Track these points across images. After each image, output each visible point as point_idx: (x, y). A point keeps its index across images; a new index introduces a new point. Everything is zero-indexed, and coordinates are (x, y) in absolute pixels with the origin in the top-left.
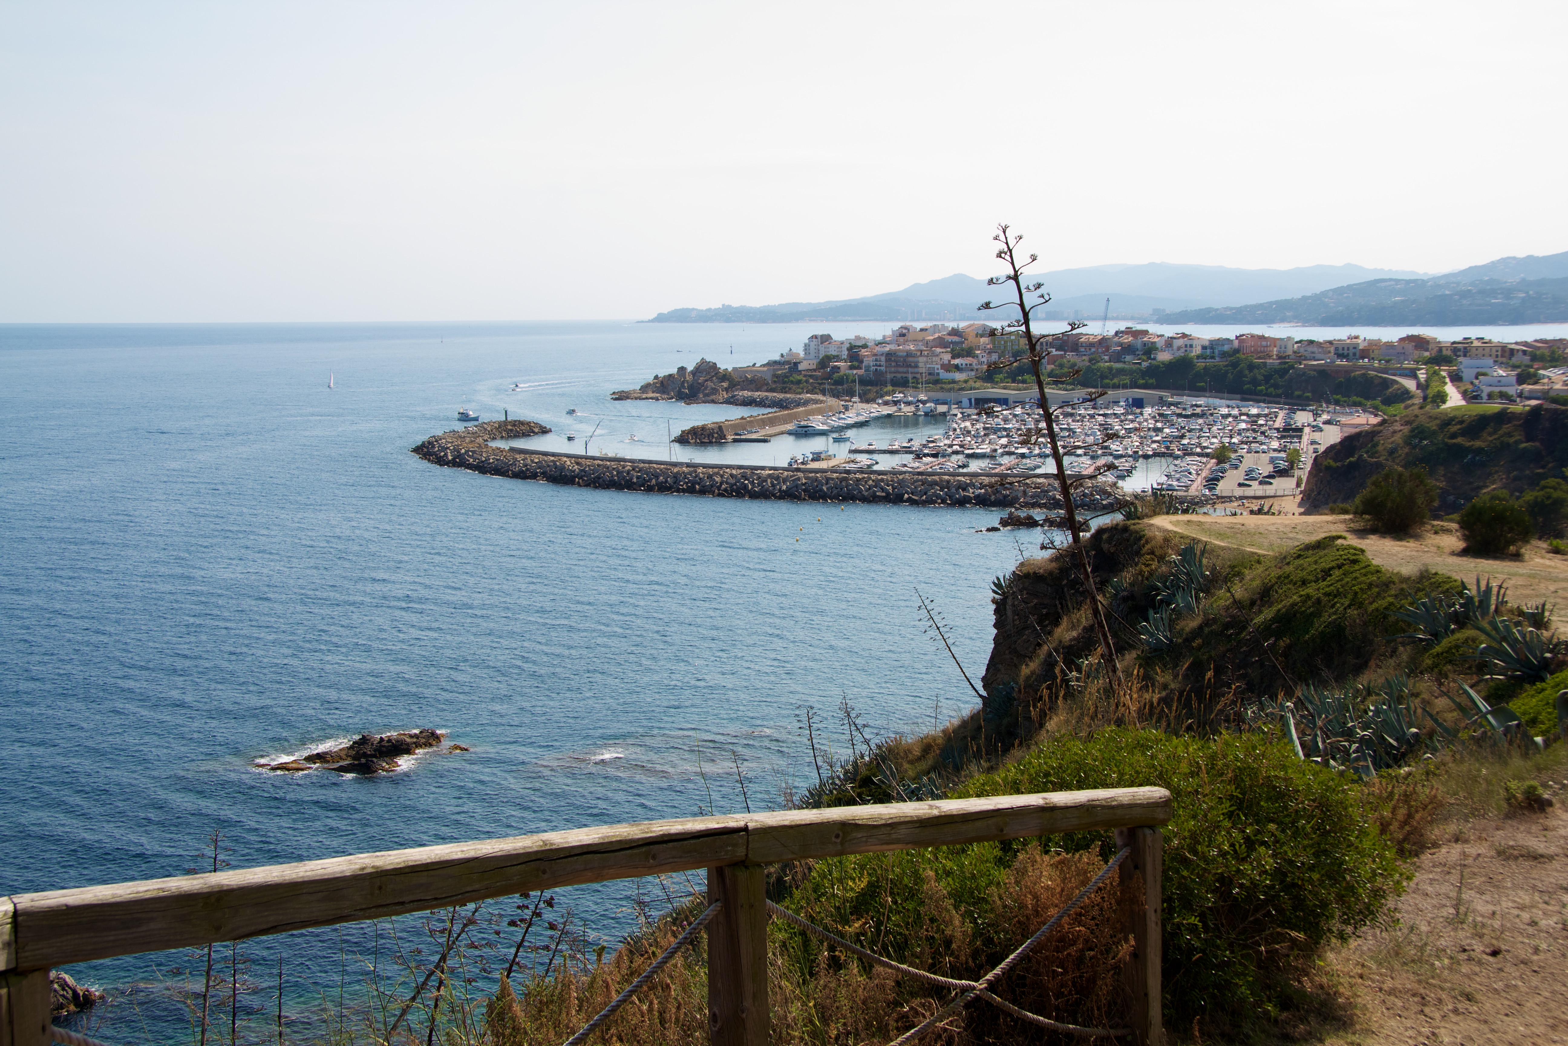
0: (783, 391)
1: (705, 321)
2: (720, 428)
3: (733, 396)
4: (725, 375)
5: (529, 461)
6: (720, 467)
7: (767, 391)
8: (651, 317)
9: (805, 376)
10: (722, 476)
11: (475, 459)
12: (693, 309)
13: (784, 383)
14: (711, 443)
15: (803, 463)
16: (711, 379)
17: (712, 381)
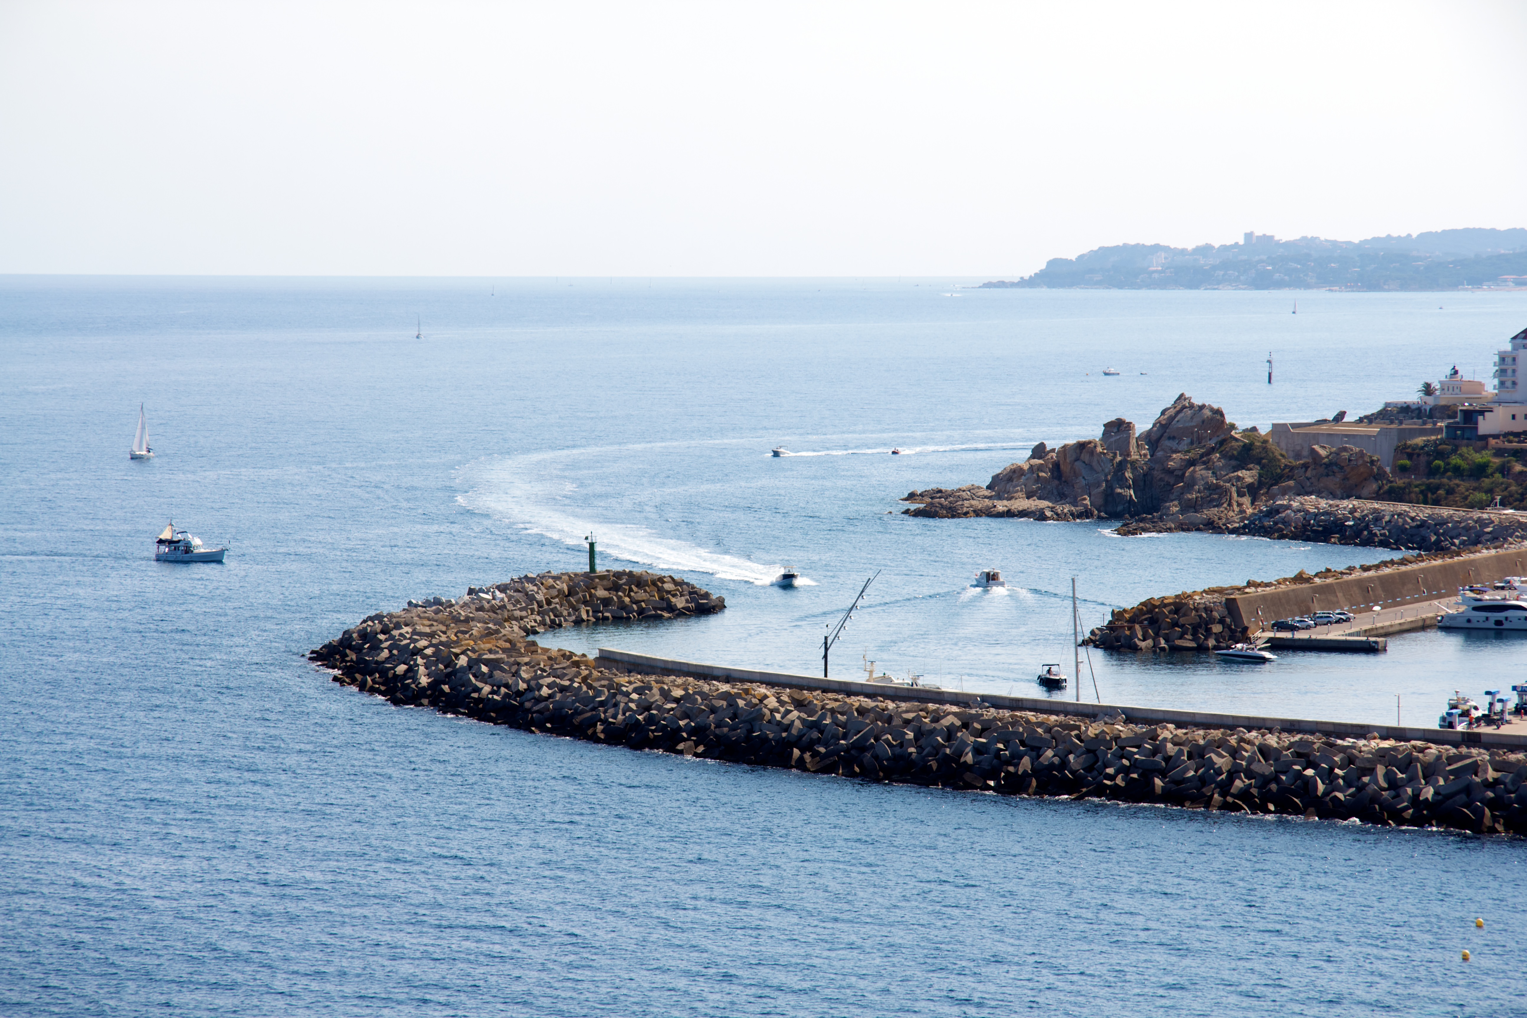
0: (1430, 496)
1: (1193, 285)
2: (1231, 606)
3: (1273, 512)
4: (1247, 448)
5: (655, 696)
6: (1230, 724)
7: (1378, 496)
8: (1028, 273)
9: (1499, 452)
10: (1234, 753)
11: (497, 686)
12: (1157, 248)
13: (1433, 472)
14: (1201, 649)
15: (1487, 719)
16: (1204, 459)
17: (1208, 467)
